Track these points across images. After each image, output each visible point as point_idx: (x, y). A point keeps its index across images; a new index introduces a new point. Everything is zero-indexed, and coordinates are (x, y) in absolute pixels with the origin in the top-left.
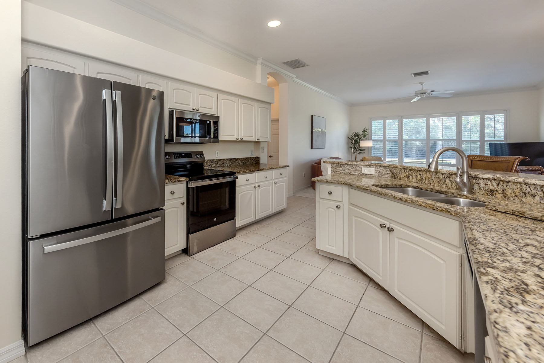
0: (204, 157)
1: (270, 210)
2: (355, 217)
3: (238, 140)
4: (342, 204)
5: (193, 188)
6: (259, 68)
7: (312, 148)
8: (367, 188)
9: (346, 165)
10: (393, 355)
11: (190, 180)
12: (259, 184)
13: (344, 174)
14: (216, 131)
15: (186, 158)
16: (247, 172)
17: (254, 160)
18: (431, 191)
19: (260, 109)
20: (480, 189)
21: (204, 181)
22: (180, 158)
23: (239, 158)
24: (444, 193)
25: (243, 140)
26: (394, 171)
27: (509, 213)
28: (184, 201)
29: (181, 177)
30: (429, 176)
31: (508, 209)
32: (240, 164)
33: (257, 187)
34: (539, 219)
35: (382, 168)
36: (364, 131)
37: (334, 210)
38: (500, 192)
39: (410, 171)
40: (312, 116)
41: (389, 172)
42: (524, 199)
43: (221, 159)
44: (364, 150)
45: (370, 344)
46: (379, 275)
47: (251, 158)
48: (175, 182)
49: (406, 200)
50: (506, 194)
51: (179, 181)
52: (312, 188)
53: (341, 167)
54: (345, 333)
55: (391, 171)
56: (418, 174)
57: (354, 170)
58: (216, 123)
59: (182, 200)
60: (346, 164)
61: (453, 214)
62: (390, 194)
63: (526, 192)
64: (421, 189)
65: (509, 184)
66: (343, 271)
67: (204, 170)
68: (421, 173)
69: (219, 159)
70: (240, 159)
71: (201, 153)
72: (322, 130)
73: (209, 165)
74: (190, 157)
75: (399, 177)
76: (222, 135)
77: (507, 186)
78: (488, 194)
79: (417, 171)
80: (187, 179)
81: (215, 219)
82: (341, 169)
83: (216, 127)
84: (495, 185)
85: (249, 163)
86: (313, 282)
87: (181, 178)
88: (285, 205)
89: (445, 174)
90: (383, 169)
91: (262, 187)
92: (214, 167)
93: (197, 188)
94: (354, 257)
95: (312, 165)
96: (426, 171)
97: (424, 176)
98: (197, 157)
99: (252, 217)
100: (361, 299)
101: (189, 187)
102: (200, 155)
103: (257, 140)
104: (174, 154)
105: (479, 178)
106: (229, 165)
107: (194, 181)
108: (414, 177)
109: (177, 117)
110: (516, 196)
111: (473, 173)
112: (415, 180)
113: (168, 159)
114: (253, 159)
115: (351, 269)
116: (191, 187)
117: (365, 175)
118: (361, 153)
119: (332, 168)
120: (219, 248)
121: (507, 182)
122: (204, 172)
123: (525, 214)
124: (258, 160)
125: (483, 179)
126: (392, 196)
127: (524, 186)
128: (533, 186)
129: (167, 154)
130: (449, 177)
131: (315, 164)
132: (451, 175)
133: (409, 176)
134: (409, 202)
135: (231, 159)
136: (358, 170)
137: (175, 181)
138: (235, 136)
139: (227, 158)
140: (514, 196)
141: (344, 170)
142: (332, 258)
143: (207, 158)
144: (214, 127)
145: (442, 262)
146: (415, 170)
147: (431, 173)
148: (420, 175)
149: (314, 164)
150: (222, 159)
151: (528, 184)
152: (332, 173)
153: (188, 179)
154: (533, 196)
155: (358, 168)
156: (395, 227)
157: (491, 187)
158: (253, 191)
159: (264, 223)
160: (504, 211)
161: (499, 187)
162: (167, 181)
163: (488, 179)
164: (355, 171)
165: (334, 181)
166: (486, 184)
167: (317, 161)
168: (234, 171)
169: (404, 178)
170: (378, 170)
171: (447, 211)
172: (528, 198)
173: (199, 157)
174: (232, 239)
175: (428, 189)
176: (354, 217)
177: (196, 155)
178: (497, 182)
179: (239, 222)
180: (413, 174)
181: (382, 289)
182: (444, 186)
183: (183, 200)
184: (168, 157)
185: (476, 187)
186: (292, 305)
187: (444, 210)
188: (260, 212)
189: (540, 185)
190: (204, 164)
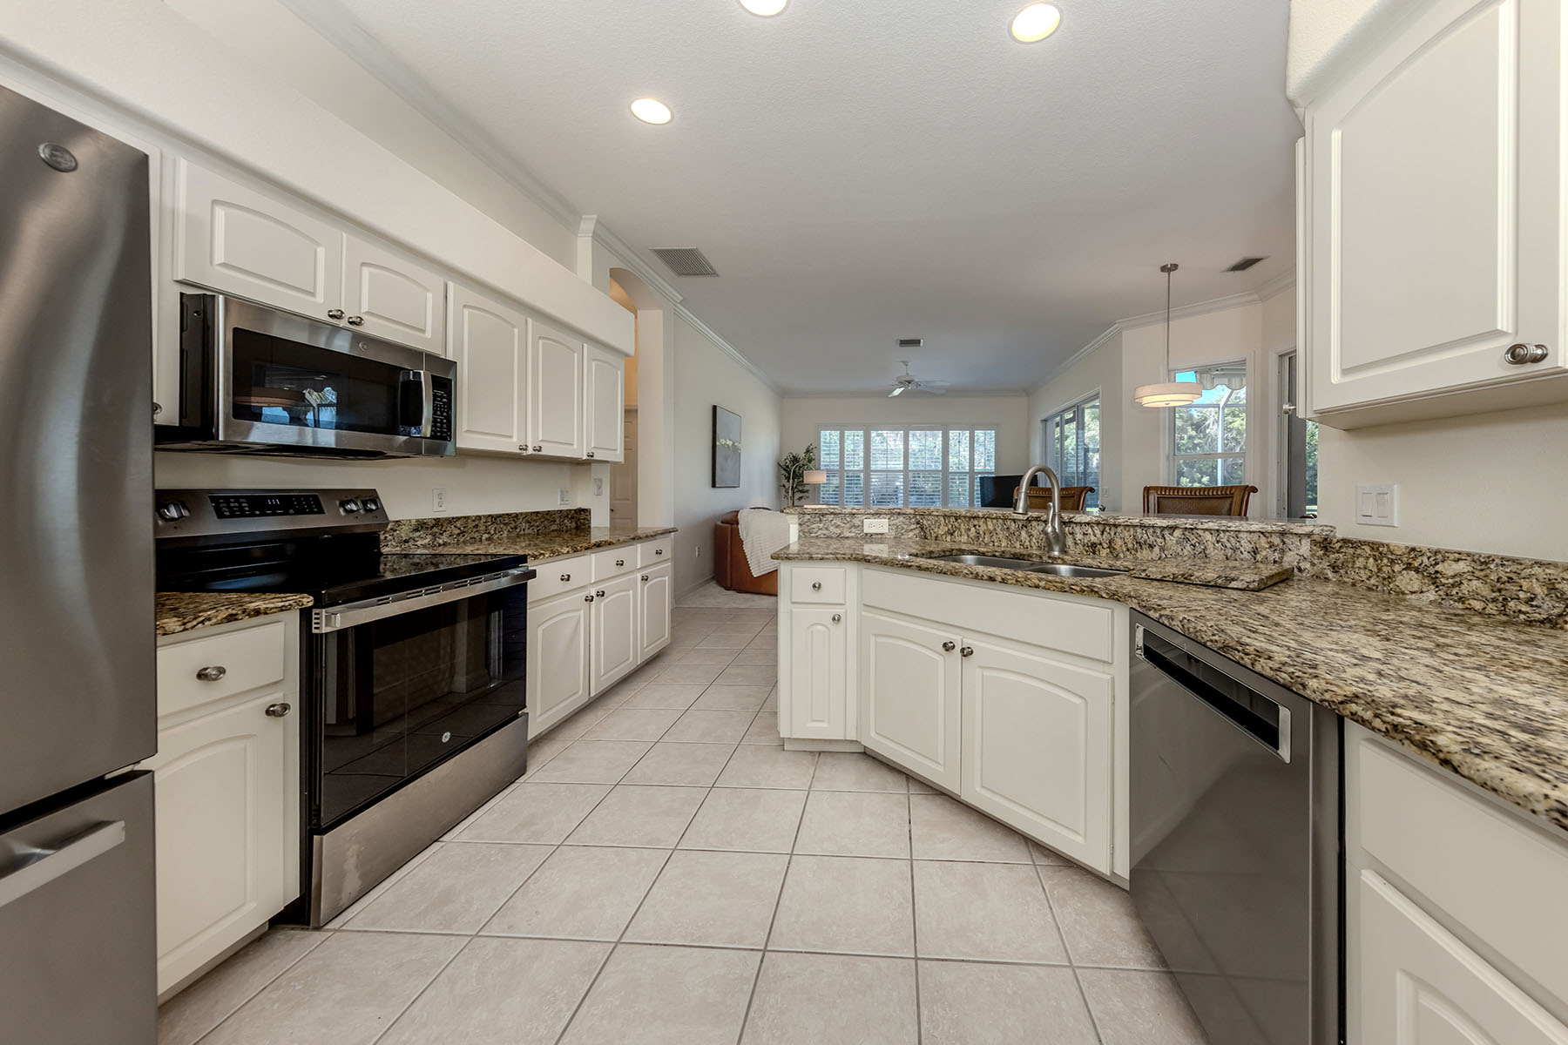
0: (381, 509)
1: (631, 659)
2: (876, 635)
3: (525, 453)
4: (844, 611)
5: (342, 633)
6: (584, 246)
7: (714, 485)
8: (909, 564)
9: (832, 516)
10: (1021, 959)
11: (319, 604)
12: (600, 587)
13: (827, 537)
14: (442, 413)
15: (286, 513)
16: (565, 552)
17: (572, 518)
18: (1001, 556)
19: (594, 364)
20: (1076, 544)
21: (393, 601)
22: (254, 515)
23: (521, 514)
24: (1026, 558)
25: (543, 452)
26: (925, 522)
27: (1167, 579)
28: (284, 696)
29: (264, 593)
30: (991, 528)
31: (1165, 573)
32: (527, 532)
33: (595, 596)
34: (1212, 583)
35: (901, 519)
36: (808, 451)
37: (827, 627)
38: (1105, 546)
39: (956, 520)
40: (715, 408)
41: (915, 526)
42: (1138, 554)
43: (455, 516)
44: (807, 491)
45: (974, 956)
46: (939, 763)
47: (561, 511)
48: (231, 618)
49: (1003, 579)
50: (1115, 549)
51: (257, 612)
52: (714, 582)
53: (821, 520)
54: (919, 956)
55: (918, 523)
56: (971, 526)
57: (848, 526)
58: (444, 386)
59: (277, 697)
60: (832, 513)
61: (1104, 595)
62: (966, 571)
63: (1142, 541)
64: (983, 554)
65: (1119, 529)
66: (848, 778)
67: (382, 559)
68: (976, 522)
69: (448, 519)
70: (526, 514)
71: (369, 498)
72: (734, 443)
73: (406, 541)
74: (312, 512)
75: (934, 535)
76: (467, 431)
77: (1115, 534)
78: (1087, 551)
79: (970, 518)
80: (305, 600)
81: (446, 737)
82: (821, 525)
83: (442, 397)
84: (1098, 533)
85: (554, 527)
86: (796, 838)
87: (264, 599)
88: (666, 636)
89: (1020, 520)
90: (904, 520)
91: (610, 595)
92: (424, 546)
93: (361, 630)
94: (873, 734)
95: (716, 526)
96: (986, 519)
97: (983, 528)
98: (346, 510)
99: (580, 693)
100: (910, 838)
101: (314, 631)
102: (365, 503)
103: (585, 457)
104: (215, 500)
105: (1075, 523)
106: (487, 536)
107: (343, 603)
108: (963, 533)
109: (236, 330)
110: (1128, 550)
111: (1066, 516)
112: (966, 537)
113: (173, 519)
114: (567, 516)
115: (864, 766)
116: (329, 630)
117: (870, 538)
118: (802, 497)
119: (800, 525)
120: (465, 837)
121: (1116, 526)
122: (382, 566)
123: (1192, 578)
124: (584, 519)
125: (1081, 524)
126: (972, 573)
127: (1139, 530)
128: (1152, 530)
129: (163, 498)
130: (1026, 527)
131: (722, 522)
132: (1030, 521)
133: (954, 532)
134: (1010, 582)
135: (494, 518)
136: (856, 527)
137: (231, 615)
138: (515, 439)
139: (480, 514)
140: (1125, 550)
141: (827, 529)
142: (820, 752)
143: (393, 515)
144: (435, 396)
145: (1078, 701)
146: (965, 517)
147: (995, 521)
148: (975, 526)
149: (719, 523)
150: (459, 519)
151: (1145, 527)
152: (799, 536)
153: (308, 600)
154: (1151, 547)
155: (856, 521)
156: (977, 643)
157: (1093, 539)
158: (582, 612)
159: (616, 702)
160: (1159, 577)
161: (1104, 537)
162: (172, 623)
163: (1088, 524)
164: (850, 528)
165: (827, 554)
166: (1084, 534)
167: (729, 517)
168: (521, 553)
169: (944, 537)
170: (894, 522)
171: (1092, 591)
172: (1144, 552)
173: (358, 510)
174: (513, 786)
175: (997, 554)
176: (873, 638)
177: (343, 504)
178: (1101, 527)
179: (539, 720)
180: (962, 525)
181: (935, 792)
182: (1018, 545)
183: (280, 695)
184: (173, 512)
185: (1069, 541)
186: (769, 944)
187: (1085, 589)
188: (602, 673)
189: (1160, 527)
190: (382, 537)
